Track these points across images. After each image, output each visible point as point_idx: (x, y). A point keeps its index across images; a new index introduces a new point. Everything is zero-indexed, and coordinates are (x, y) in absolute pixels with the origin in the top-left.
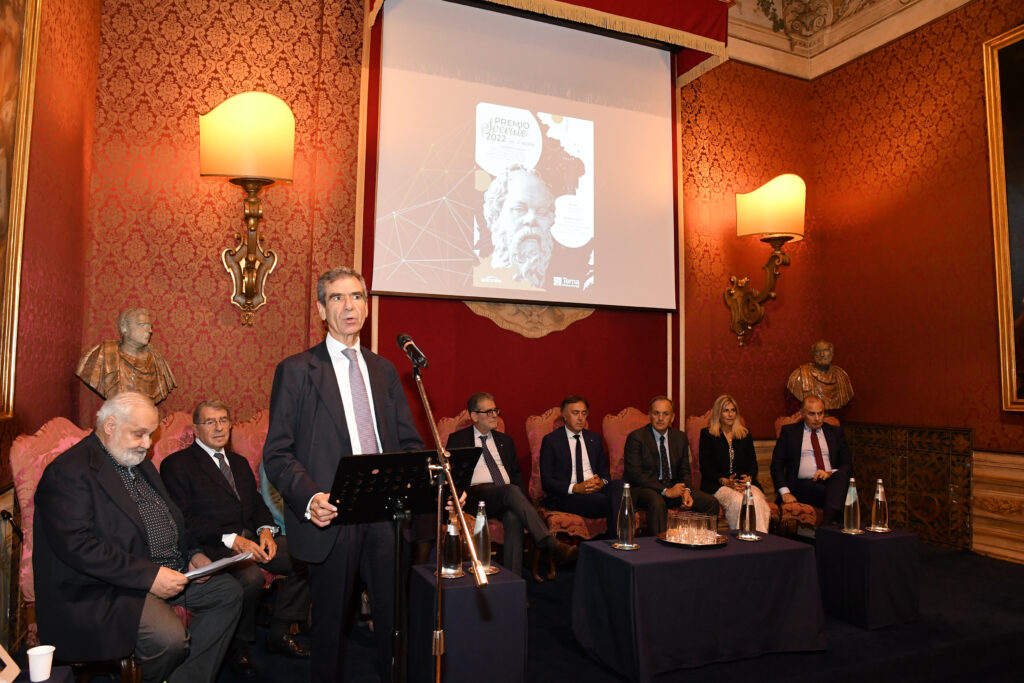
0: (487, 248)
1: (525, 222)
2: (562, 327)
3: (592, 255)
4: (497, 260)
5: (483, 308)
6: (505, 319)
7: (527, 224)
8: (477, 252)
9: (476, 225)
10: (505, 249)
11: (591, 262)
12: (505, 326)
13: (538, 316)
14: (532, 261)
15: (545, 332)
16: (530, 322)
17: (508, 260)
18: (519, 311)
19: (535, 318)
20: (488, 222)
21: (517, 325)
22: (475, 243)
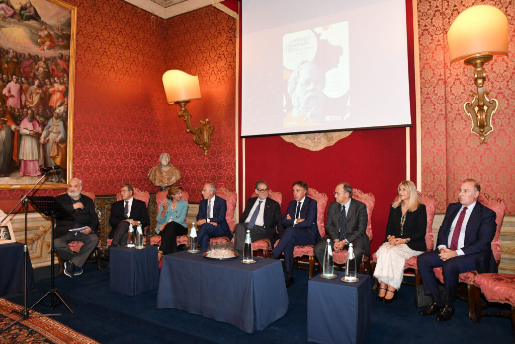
0: (290, 107)
1: (309, 90)
2: (332, 143)
3: (349, 100)
4: (295, 113)
5: (290, 138)
6: (301, 143)
7: (310, 91)
8: (285, 110)
9: (284, 97)
10: (299, 106)
11: (348, 104)
12: (300, 146)
13: (318, 139)
14: (313, 110)
15: (322, 148)
16: (314, 142)
17: (300, 111)
18: (307, 138)
19: (316, 140)
20: (290, 95)
21: (307, 144)
22: (284, 106)
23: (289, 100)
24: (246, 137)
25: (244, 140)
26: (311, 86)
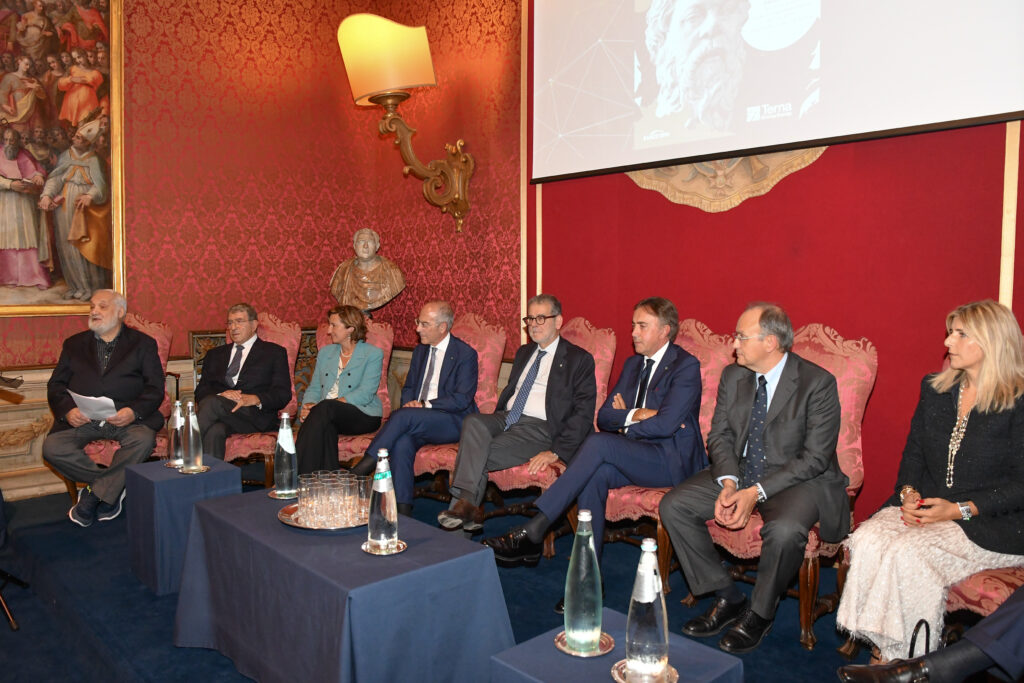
0: (651, 89)
1: (701, 35)
2: (766, 186)
3: (817, 52)
4: (663, 106)
5: (650, 178)
6: (680, 190)
7: (706, 36)
8: (638, 101)
9: (637, 63)
10: (674, 86)
11: (815, 65)
12: (676, 198)
13: (726, 176)
14: (712, 91)
15: (736, 202)
16: (715, 187)
17: (678, 99)
18: (697, 174)
19: (720, 180)
20: (652, 53)
21: (694, 194)
22: (636, 89)
23: (649, 69)
24: (544, 181)
25: (539, 187)
26: (710, 21)
